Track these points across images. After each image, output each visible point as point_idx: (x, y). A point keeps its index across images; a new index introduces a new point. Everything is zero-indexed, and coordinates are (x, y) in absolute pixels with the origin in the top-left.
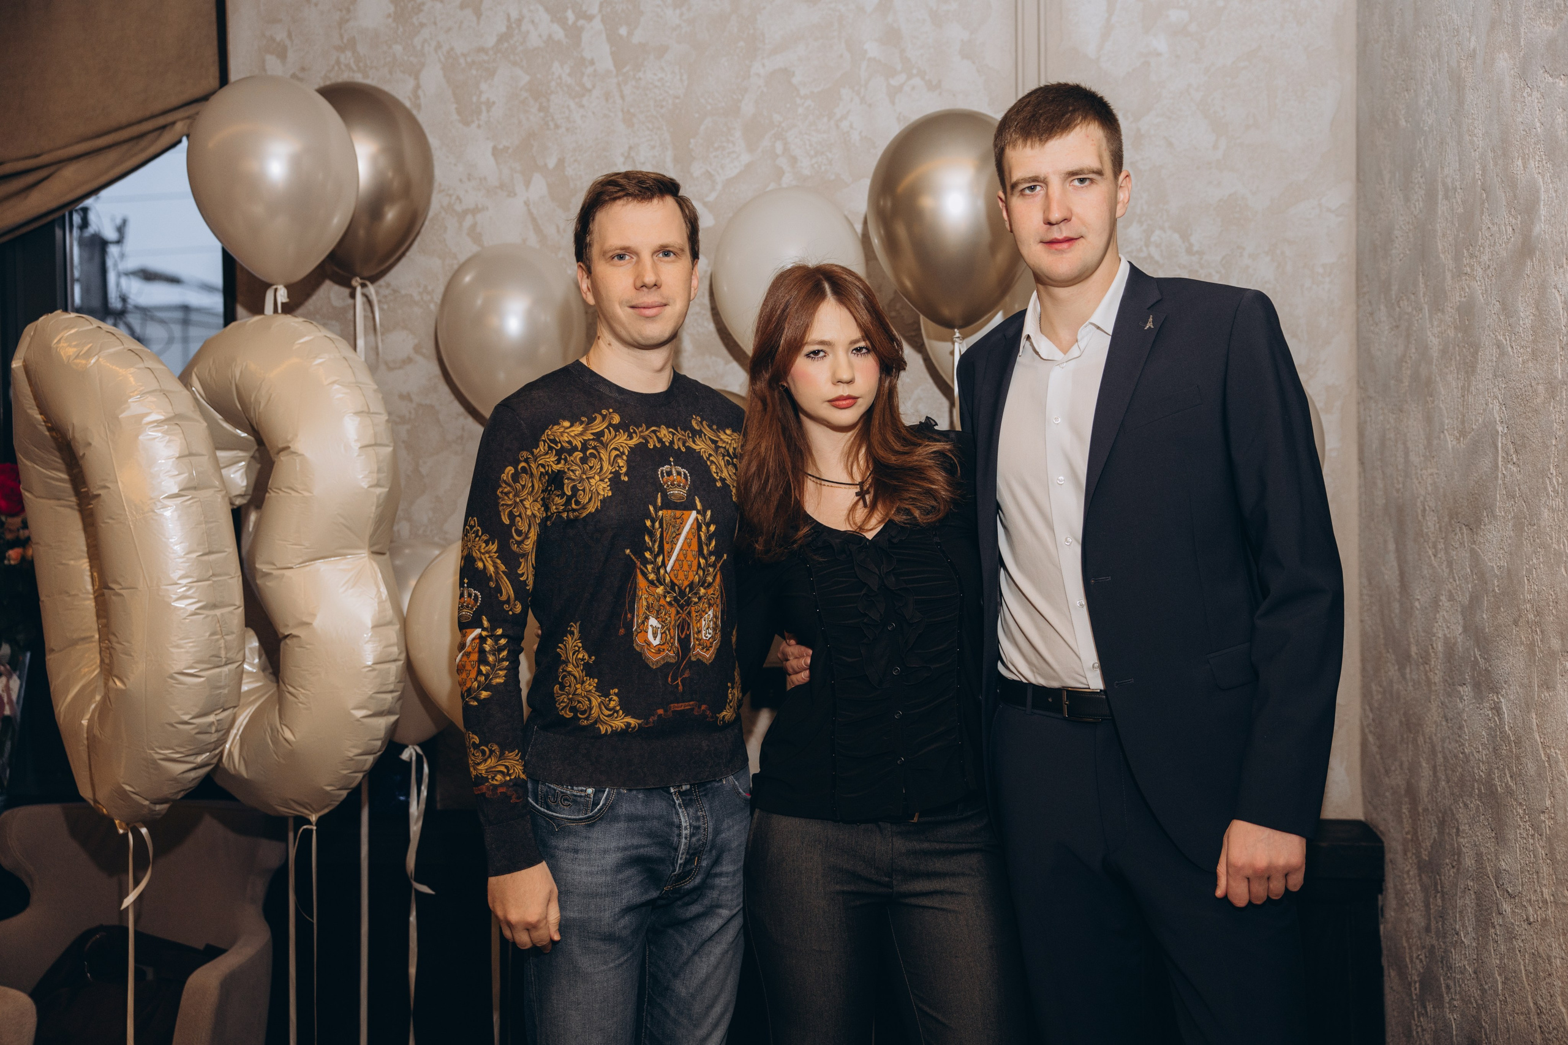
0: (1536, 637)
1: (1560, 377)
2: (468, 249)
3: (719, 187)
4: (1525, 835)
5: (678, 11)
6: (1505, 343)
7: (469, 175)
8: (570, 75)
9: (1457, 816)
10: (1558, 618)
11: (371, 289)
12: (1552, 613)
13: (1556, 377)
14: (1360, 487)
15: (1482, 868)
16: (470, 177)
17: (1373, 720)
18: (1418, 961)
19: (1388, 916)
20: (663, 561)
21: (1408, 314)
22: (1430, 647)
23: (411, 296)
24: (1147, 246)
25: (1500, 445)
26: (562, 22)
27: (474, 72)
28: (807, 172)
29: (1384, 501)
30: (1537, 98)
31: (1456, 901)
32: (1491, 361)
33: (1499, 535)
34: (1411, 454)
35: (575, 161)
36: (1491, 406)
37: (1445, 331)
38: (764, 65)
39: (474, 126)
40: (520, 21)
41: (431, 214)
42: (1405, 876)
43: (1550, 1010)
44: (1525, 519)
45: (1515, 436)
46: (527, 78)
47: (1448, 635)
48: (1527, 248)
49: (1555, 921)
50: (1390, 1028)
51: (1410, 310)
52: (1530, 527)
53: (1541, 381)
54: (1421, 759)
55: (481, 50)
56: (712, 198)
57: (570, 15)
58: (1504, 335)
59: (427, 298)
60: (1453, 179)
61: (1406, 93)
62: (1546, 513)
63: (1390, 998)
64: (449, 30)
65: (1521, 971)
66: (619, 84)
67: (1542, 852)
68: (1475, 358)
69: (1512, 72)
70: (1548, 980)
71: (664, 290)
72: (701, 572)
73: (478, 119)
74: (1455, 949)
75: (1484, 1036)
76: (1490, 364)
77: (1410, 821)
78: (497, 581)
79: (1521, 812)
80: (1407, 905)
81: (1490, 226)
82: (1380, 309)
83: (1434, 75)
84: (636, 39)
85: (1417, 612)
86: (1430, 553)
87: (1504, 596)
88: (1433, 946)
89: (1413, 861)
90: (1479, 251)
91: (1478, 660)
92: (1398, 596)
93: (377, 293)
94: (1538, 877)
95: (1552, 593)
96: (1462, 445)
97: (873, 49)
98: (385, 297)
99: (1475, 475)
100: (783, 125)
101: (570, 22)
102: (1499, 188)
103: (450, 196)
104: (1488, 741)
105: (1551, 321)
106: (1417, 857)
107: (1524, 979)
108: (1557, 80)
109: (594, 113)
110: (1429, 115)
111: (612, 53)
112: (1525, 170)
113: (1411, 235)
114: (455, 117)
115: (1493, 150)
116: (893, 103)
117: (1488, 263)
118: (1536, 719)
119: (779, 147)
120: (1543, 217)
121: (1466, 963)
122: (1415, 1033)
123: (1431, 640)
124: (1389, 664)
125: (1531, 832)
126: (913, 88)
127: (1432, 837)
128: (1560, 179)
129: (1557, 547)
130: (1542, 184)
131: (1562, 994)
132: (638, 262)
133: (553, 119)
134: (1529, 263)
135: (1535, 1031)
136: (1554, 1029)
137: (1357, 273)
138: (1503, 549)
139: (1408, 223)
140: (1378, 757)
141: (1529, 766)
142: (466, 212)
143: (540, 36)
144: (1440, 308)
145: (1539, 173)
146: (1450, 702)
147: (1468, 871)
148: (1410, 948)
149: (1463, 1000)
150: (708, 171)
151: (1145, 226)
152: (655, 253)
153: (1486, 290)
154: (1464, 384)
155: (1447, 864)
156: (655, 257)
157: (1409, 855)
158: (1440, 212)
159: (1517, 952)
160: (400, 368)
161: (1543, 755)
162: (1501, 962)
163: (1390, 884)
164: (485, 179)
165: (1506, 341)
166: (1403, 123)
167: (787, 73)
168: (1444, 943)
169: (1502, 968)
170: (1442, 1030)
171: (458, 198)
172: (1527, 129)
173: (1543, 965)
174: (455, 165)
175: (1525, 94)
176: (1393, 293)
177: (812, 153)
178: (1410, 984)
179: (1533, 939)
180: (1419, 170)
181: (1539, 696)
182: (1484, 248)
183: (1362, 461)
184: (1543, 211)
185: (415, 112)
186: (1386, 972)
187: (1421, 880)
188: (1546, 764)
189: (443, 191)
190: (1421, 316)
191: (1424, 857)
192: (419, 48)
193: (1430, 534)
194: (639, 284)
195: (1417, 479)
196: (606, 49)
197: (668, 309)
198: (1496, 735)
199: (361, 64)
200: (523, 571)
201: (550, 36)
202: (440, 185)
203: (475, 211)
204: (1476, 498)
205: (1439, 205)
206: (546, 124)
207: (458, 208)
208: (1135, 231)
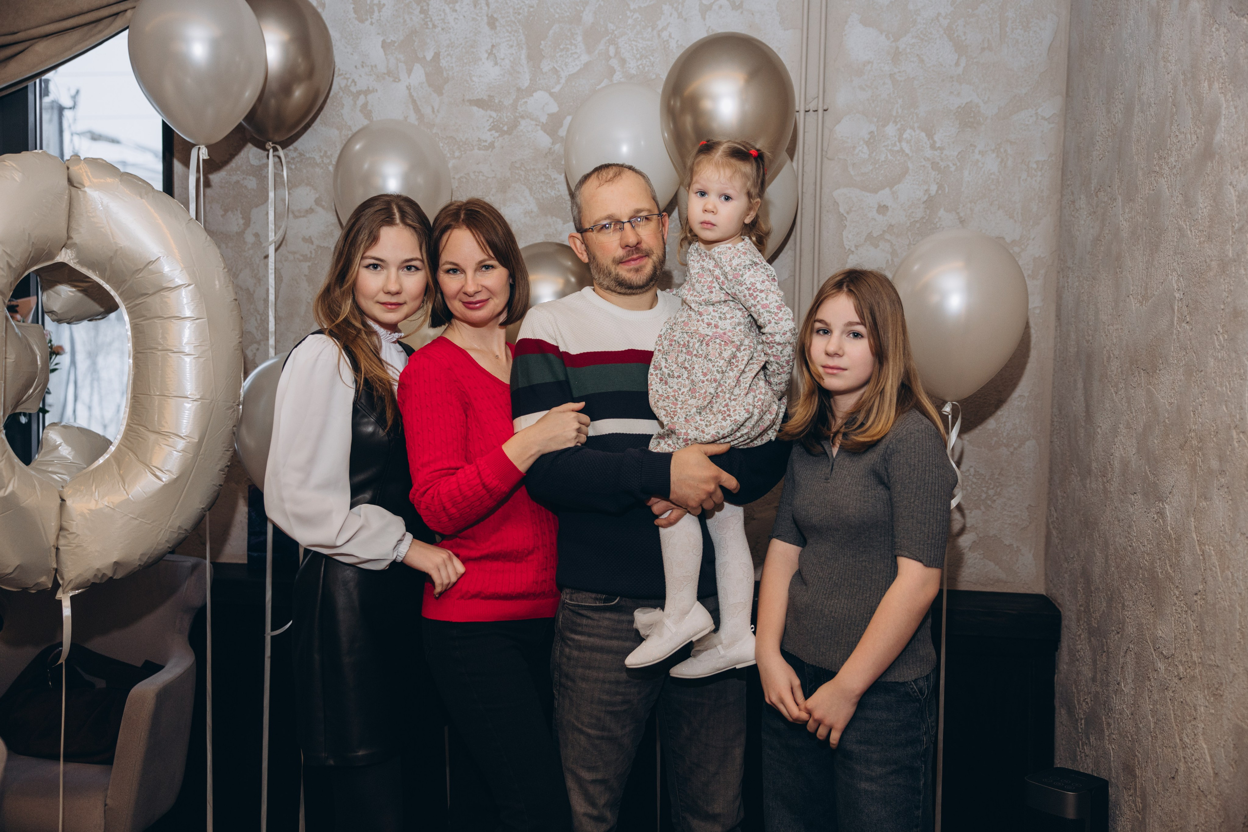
0: (1198, 459)
1: (1231, 255)
2: (361, 122)
3: (563, 81)
4: (1179, 610)
6: (1185, 226)
7: (363, 62)
9: (1124, 595)
10: (1217, 444)
11: (281, 153)
12: (1213, 441)
13: (1227, 256)
14: (1055, 338)
15: (1142, 635)
16: (363, 65)
17: (1057, 518)
18: (1084, 704)
19: (1061, 668)
21: (1104, 202)
22: (1108, 463)
23: (314, 159)
24: (900, 141)
25: (1176, 307)
28: (633, 72)
29: (1076, 349)
30: (1224, 33)
31: (1119, 659)
32: (1173, 241)
33: (1171, 378)
34: (1100, 312)
35: (448, 55)
36: (1170, 277)
37: (1135, 217)
39: (368, 23)
41: (333, 93)
42: (1077, 638)
43: (1194, 745)
44: (1194, 366)
45: (1190, 301)
47: (1124, 455)
48: (1208, 153)
49: (1201, 678)
50: (1059, 752)
51: (1106, 199)
52: (1198, 372)
53: (1214, 258)
54: (1096, 550)
56: (557, 89)
58: (1185, 221)
59: (326, 161)
60: (1149, 96)
61: (1111, 26)
62: (1212, 362)
63: (1059, 730)
65: (1170, 714)
67: (1193, 625)
68: (1159, 238)
69: (1204, 11)
70: (1193, 723)
73: (372, 18)
74: (1116, 696)
75: (1137, 763)
76: (1171, 243)
77: (1084, 596)
79: (1177, 593)
80: (1078, 660)
81: (1177, 133)
82: (1080, 198)
83: (1137, 12)
85: (1099, 436)
86: (1112, 391)
87: (1173, 426)
88: (1097, 693)
89: (1084, 627)
90: (1168, 153)
91: (1148, 475)
92: (1083, 424)
93: (286, 156)
94: (1189, 644)
95: (1214, 425)
96: (1144, 307)
98: (293, 159)
99: (1154, 330)
100: (616, 32)
102: (1187, 104)
103: (347, 79)
104: (1152, 538)
105: (1226, 210)
106: (1088, 624)
107: (1173, 721)
108: (1242, 19)
109: (464, 17)
110: (1130, 44)
112: (1210, 90)
113: (1110, 140)
114: (352, 15)
115: (1184, 74)
116: (704, 19)
117: (1174, 163)
118: (1194, 522)
119: (612, 51)
120: (1223, 129)
121: (1125, 706)
122: (1079, 757)
123: (1109, 458)
124: (1073, 476)
125: (1185, 608)
126: (721, 7)
127: (1102, 609)
128: (1240, 98)
129: (1220, 389)
130: (1224, 102)
131: (1203, 734)
133: (431, 20)
134: (1209, 164)
135: (1180, 761)
136: (1196, 760)
137: (1062, 169)
138: (1174, 389)
139: (1108, 130)
140: (1059, 547)
141: (1186, 559)
142: (359, 93)
144: (1131, 198)
145: (1223, 93)
146: (1122, 507)
147: (1130, 636)
148: (1078, 693)
149: (1120, 734)
150: (554, 67)
151: (899, 126)
153: (1171, 185)
154: (1149, 260)
155: (1113, 631)
157: (1081, 622)
158: (1135, 122)
159: (1169, 701)
160: (304, 216)
161: (1198, 550)
162: (1154, 707)
163: (1065, 644)
164: (376, 66)
165: (1186, 225)
166: (1108, 50)
168: (1106, 690)
169: (1154, 712)
170: (1101, 756)
171: (353, 81)
172: (1214, 58)
173: (1189, 711)
174: (352, 54)
175: (1214, 30)
176: (1092, 185)
177: (638, 56)
178: (1077, 720)
179: (1182, 690)
180: (1119, 88)
181: (1198, 504)
182: (1171, 152)
183: (1058, 317)
184: (1223, 123)
185: (320, 10)
186: (1057, 711)
187: (1090, 641)
188: (1201, 558)
189: (342, 74)
190: (1115, 204)
191: (1094, 625)
193: (1113, 376)
195: (1105, 332)
198: (1160, 534)
202: (339, 69)
203: (367, 92)
204: (1154, 349)
205: (1136, 117)
206: (426, 23)
207: (353, 89)
208: (891, 130)
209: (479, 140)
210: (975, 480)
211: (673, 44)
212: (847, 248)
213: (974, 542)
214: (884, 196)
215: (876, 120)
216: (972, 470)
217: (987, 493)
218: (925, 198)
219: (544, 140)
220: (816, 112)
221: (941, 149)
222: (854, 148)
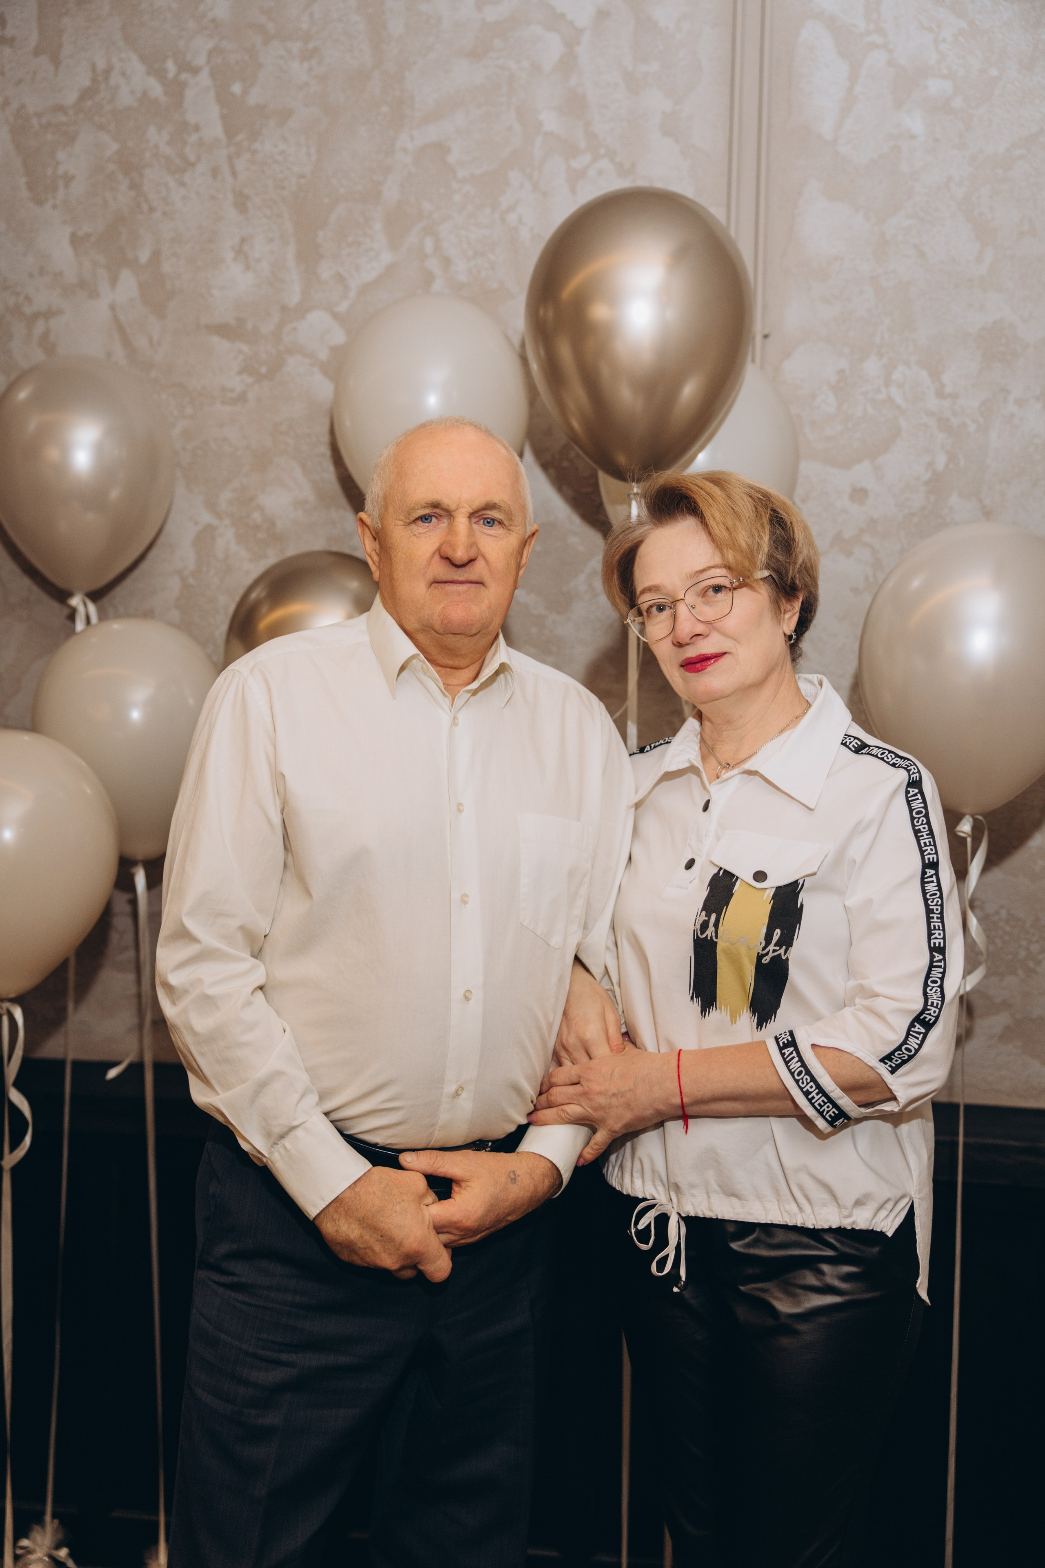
3: (352, 294)
5: (306, 65)
7: (41, 268)
8: (169, 143)
16: (42, 271)
24: (887, 384)
26: (160, 74)
27: (49, 137)
28: (463, 278)
35: (172, 254)
38: (412, 138)
39: (48, 205)
40: (108, 72)
46: (114, 147)
55: (60, 109)
56: (343, 307)
57: (171, 67)
66: (230, 158)
73: (54, 198)
84: (253, 99)
97: (550, 121)
100: (435, 216)
101: (171, 75)
103: (17, 294)
109: (198, 193)
111: (223, 117)
114: (24, 193)
116: (573, 191)
119: (429, 245)
126: (600, 173)
133: (146, 201)
142: (36, 316)
150: (338, 272)
151: (885, 360)
164: (61, 274)
167: (441, 148)
171: (28, 298)
174: (24, 255)
177: (470, 253)
196: (214, 112)
201: (145, 93)
203: (49, 314)
206: (139, 205)
207: (28, 310)
208: (872, 367)
209: (223, 389)
210: (1008, 929)
211: (525, 234)
213: (1007, 1028)
214: (862, 474)
215: (847, 351)
216: (1003, 913)
217: (1027, 949)
218: (927, 476)
219: (324, 389)
221: (954, 396)
222: (813, 396)
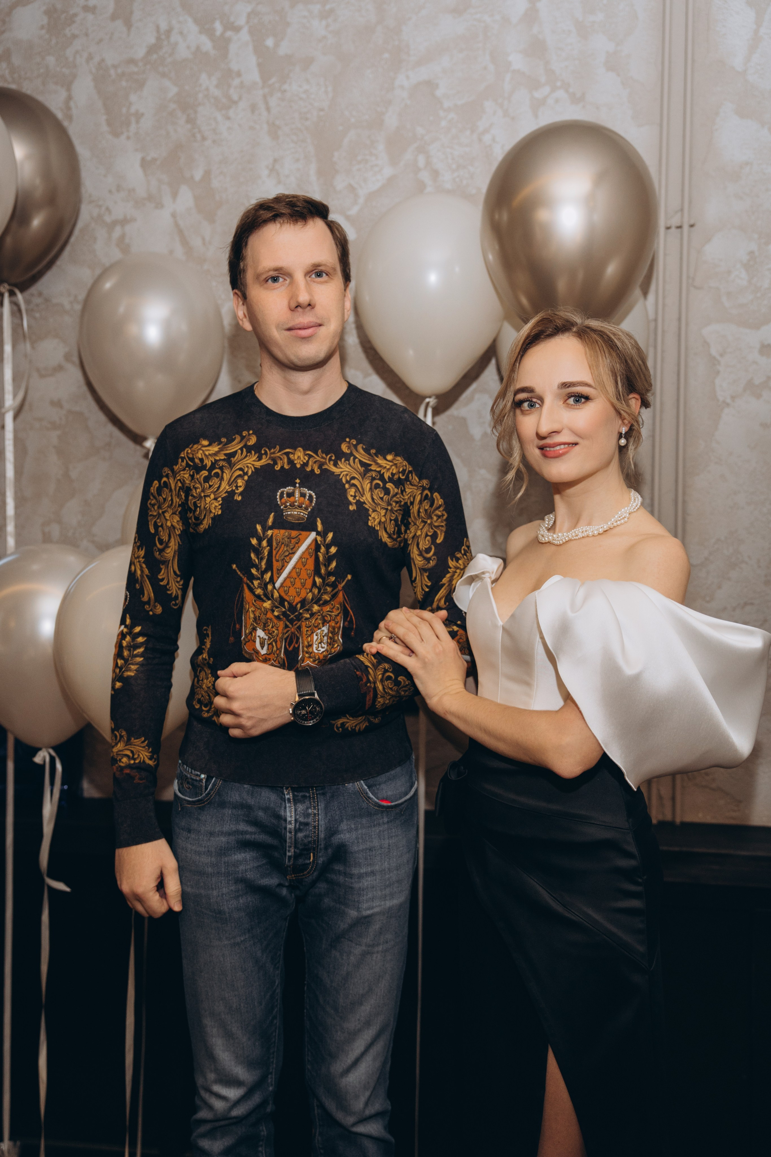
2: (114, 255)
3: (361, 201)
5: (324, 23)
7: (118, 186)
8: (217, 86)
11: (20, 297)
16: (119, 188)
20: (272, 578)
26: (210, 33)
27: (124, 84)
28: (448, 184)
35: (221, 173)
38: (408, 77)
39: (123, 137)
40: (169, 32)
41: (80, 225)
46: (173, 90)
55: (132, 61)
56: (353, 211)
57: (218, 27)
64: (101, 41)
66: (265, 97)
71: (318, 309)
72: (316, 591)
73: (128, 131)
78: (141, 583)
84: (284, 49)
93: (28, 302)
97: (517, 61)
98: (36, 305)
100: (426, 138)
101: (218, 33)
103: (100, 207)
109: (240, 125)
111: (259, 65)
114: (105, 128)
116: (536, 116)
119: (421, 161)
126: (557, 101)
132: (292, 282)
133: (200, 132)
142: (115, 223)
143: (188, 47)
152: (308, 273)
156: (307, 278)
160: (51, 375)
164: (134, 190)
167: (430, 85)
171: (108, 209)
174: (105, 176)
177: (454, 166)
185: (66, 124)
189: (92, 201)
192: (71, 59)
194: (293, 305)
196: (252, 61)
197: (322, 329)
199: (16, 75)
200: (163, 577)
201: (198, 48)
202: (89, 196)
203: (124, 222)
206: (194, 136)
207: (108, 219)
211: (497, 150)
212: (721, 399)
215: (756, 236)
220: (679, 230)
222: (729, 272)
